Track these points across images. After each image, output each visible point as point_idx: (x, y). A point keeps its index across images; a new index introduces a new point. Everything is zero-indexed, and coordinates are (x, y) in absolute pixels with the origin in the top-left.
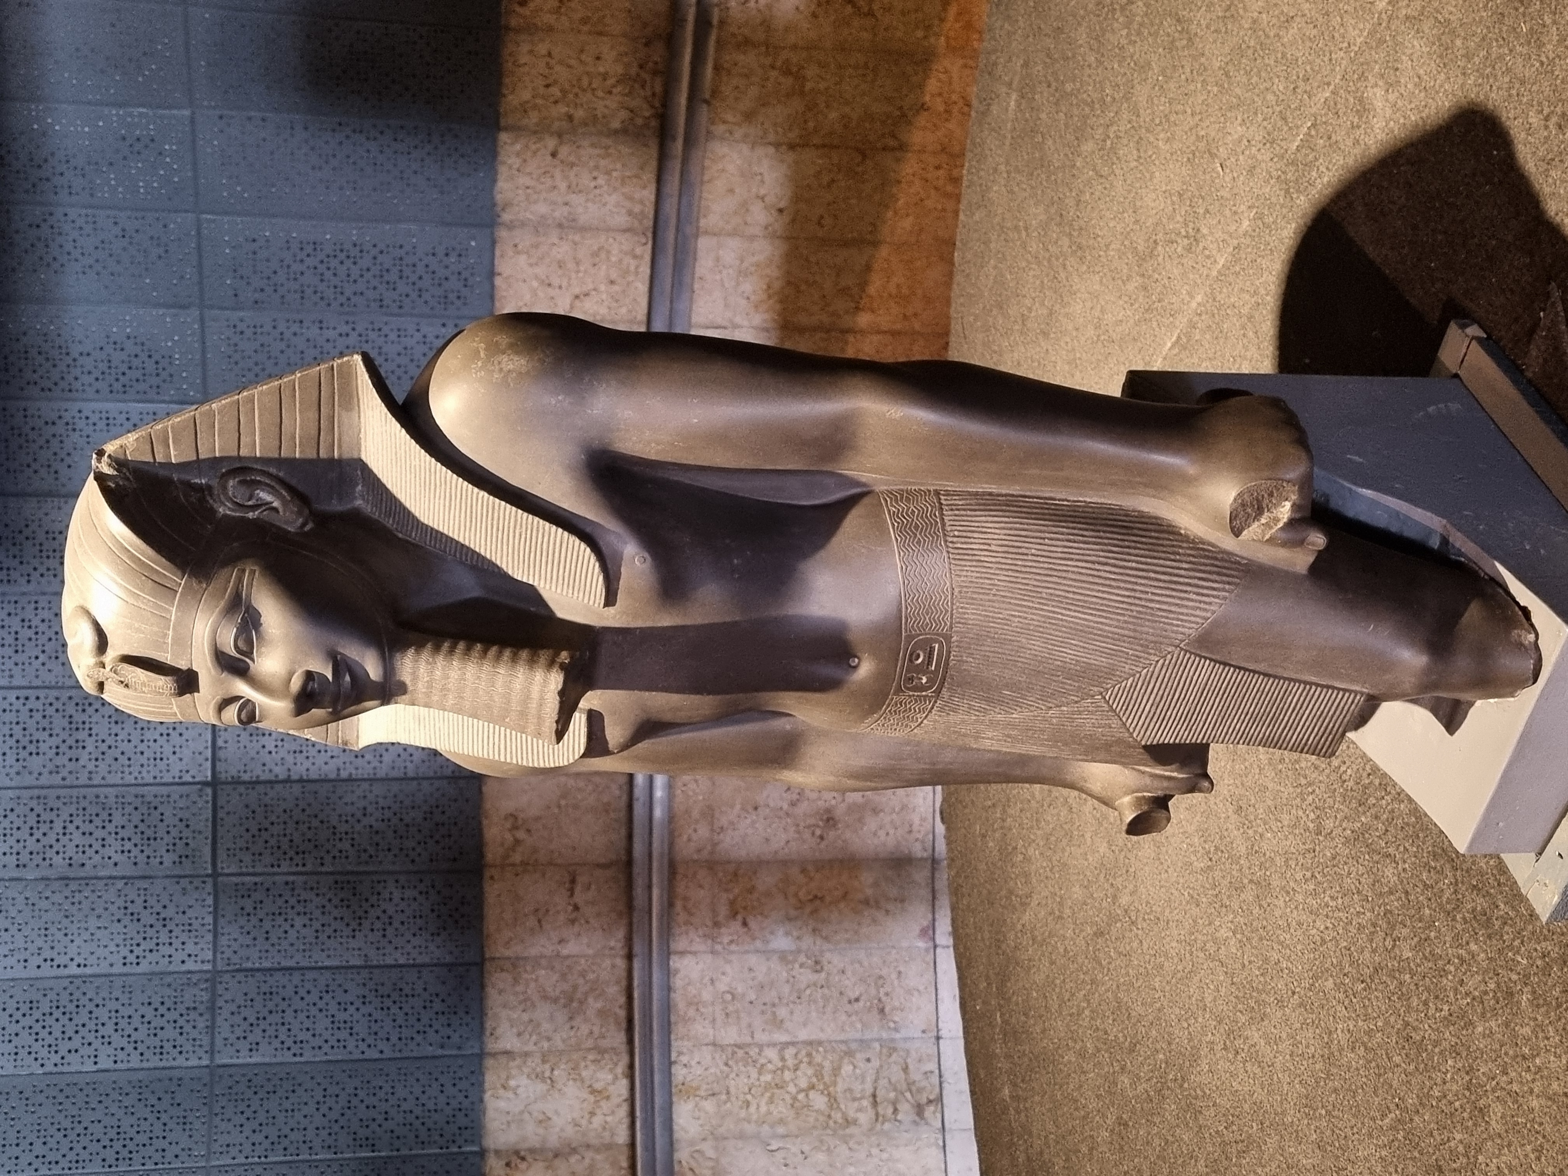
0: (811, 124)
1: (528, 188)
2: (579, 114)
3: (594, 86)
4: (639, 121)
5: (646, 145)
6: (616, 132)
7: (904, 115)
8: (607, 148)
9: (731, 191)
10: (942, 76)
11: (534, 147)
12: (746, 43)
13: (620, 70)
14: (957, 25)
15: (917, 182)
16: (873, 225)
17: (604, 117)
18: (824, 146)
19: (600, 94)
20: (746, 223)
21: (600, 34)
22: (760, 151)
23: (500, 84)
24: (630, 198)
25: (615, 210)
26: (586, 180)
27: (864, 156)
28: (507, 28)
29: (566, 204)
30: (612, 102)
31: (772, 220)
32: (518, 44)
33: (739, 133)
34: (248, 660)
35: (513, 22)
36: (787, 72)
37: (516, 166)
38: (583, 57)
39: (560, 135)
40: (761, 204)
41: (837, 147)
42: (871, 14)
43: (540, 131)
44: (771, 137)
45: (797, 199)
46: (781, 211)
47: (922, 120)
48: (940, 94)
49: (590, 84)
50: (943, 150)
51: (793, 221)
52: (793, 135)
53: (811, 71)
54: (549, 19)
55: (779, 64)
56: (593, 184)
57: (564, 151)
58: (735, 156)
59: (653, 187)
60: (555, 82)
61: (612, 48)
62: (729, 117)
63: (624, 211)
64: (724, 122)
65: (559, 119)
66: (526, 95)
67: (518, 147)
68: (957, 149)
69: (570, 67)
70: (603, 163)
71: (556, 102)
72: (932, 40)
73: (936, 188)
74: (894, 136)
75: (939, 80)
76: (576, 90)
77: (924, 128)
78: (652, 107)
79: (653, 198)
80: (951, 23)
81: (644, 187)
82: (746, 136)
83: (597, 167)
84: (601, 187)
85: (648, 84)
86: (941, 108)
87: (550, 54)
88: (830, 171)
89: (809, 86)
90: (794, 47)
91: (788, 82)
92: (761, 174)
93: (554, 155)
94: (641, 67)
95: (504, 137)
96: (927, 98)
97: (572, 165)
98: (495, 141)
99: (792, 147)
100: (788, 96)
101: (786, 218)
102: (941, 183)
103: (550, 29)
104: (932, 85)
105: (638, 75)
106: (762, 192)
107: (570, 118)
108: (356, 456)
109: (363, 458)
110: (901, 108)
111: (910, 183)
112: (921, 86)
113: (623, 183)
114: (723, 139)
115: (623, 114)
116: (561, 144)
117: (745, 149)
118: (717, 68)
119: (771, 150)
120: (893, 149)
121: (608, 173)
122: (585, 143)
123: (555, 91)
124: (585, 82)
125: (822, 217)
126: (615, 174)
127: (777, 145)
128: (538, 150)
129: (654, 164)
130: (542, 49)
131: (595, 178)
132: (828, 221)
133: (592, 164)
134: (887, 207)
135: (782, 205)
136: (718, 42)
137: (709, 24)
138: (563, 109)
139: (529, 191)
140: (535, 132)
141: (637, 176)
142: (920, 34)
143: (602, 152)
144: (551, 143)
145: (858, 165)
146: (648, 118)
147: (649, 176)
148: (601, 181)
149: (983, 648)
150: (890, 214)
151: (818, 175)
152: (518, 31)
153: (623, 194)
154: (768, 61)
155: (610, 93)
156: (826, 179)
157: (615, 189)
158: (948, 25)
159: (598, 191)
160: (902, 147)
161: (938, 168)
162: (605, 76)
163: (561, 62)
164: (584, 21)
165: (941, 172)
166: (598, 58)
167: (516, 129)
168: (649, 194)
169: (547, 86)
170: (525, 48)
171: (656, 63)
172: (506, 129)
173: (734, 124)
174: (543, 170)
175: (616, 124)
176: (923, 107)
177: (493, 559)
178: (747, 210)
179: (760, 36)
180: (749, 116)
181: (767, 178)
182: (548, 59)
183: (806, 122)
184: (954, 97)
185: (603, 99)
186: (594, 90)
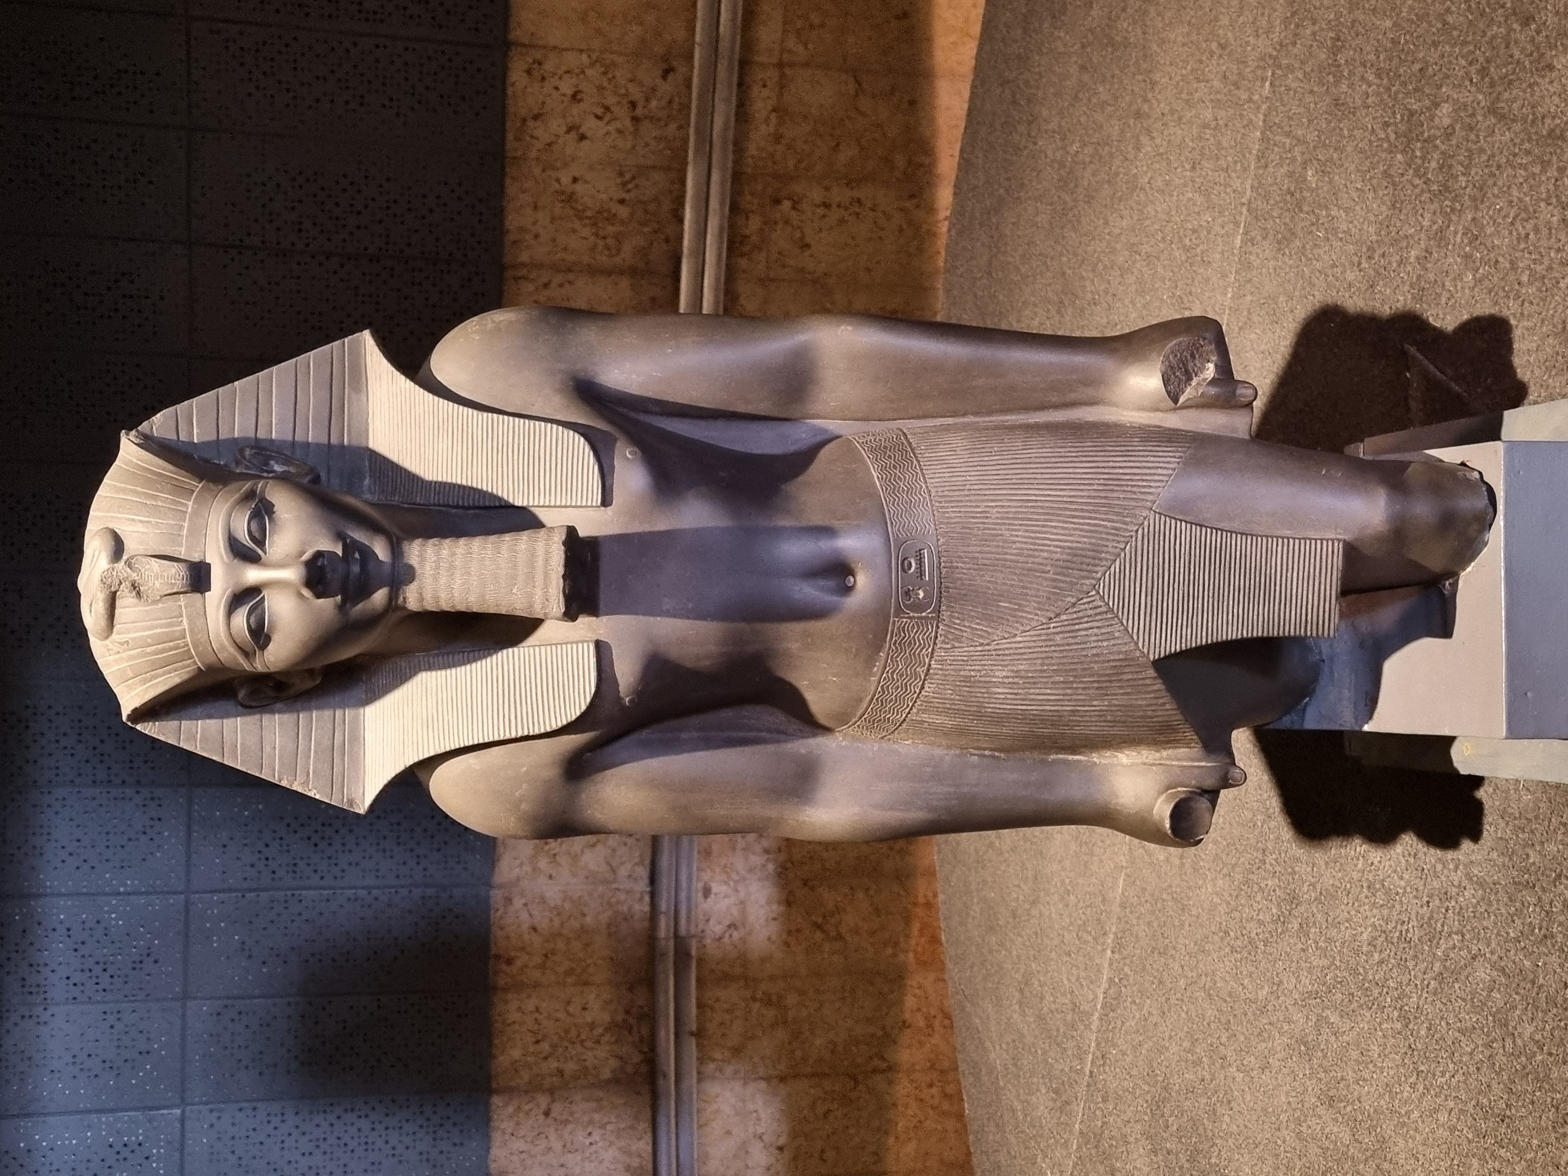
0: (798, 1054)
1: (522, 1152)
2: (570, 1067)
3: (583, 1037)
4: (630, 1069)
5: (638, 1093)
6: (608, 1082)
7: (887, 1035)
8: (599, 1100)
9: (729, 1133)
10: (917, 991)
11: (527, 1107)
12: (726, 978)
13: (606, 1017)
14: (923, 940)
15: (913, 1104)
16: (875, 1154)
17: (595, 1068)
18: (814, 1075)
19: (589, 1044)
20: (747, 1166)
21: (586, 984)
22: (752, 1087)
23: (490, 1044)
24: (629, 1154)
25: (612, 1167)
26: (580, 1137)
27: (857, 1082)
28: (495, 988)
29: (562, 1166)
30: (602, 1052)
31: (772, 1160)
32: (506, 1002)
33: (729, 1070)
34: (260, 552)
35: (501, 981)
36: (768, 1001)
37: (509, 1130)
38: (571, 1009)
39: (551, 1092)
40: (761, 1145)
41: (826, 1075)
42: (840, 937)
43: (533, 1088)
44: (762, 1071)
45: (794, 1134)
46: (781, 1149)
47: (906, 1037)
48: (919, 1010)
49: (579, 1036)
50: (932, 1067)
51: (795, 1158)
52: (782, 1067)
53: (791, 1000)
54: (536, 974)
55: (759, 995)
56: (588, 1142)
57: (557, 1109)
58: (728, 1094)
59: (648, 1137)
60: (545, 1036)
61: (598, 996)
62: (718, 1055)
63: (621, 1167)
64: (714, 1060)
65: (552, 1076)
66: (516, 1054)
67: (510, 1109)
68: (946, 1064)
69: (557, 1020)
70: (596, 1117)
71: (546, 1058)
72: (902, 957)
73: (933, 1108)
74: (883, 1058)
75: (915, 996)
76: (566, 1044)
77: (910, 1047)
78: (640, 1052)
79: (649, 1148)
80: (916, 940)
81: (639, 1139)
82: (736, 1072)
83: (591, 1122)
84: (596, 1143)
85: (635, 1027)
86: (922, 1023)
87: (537, 1010)
88: (825, 1100)
89: (791, 1014)
90: (772, 978)
91: (770, 1014)
92: (756, 1111)
93: (547, 1114)
94: (627, 1012)
95: (496, 1100)
96: (907, 1016)
97: (566, 1122)
98: (487, 1105)
99: (782, 1079)
100: (773, 1026)
101: (787, 1155)
102: (936, 1102)
103: (537, 985)
104: (910, 1002)
105: (624, 1021)
106: (760, 1130)
107: (561, 1072)
108: (363, 444)
109: (371, 445)
110: (884, 1028)
111: (907, 1106)
112: (900, 1002)
113: (618, 1137)
114: (714, 1078)
115: (613, 1063)
116: (553, 1101)
117: (737, 1086)
118: (700, 1006)
119: (763, 1085)
120: (883, 1071)
121: (603, 1127)
122: (578, 1097)
123: (545, 1046)
124: (573, 1033)
125: (823, 1151)
126: (609, 1127)
127: (768, 1079)
128: (531, 1110)
129: (648, 1112)
130: (530, 1005)
131: (590, 1134)
132: (830, 1155)
133: (586, 1119)
134: (886, 1133)
135: (782, 1141)
136: (699, 980)
137: (688, 955)
138: (553, 1064)
139: (523, 1156)
140: (526, 1092)
141: (632, 1128)
142: (889, 951)
143: (593, 1105)
144: (543, 1101)
145: (851, 1091)
146: (637, 1064)
147: (644, 1126)
148: (596, 1137)
149: (971, 549)
150: (891, 1140)
151: (813, 1106)
152: (506, 990)
153: (619, 1149)
154: (748, 994)
155: (598, 1042)
156: (821, 1109)
157: (611, 1144)
158: (913, 942)
159: (594, 1147)
160: (892, 1068)
161: (931, 1086)
162: (592, 1026)
163: (549, 1017)
164: (570, 972)
165: (934, 1091)
166: (584, 1009)
167: (510, 1091)
168: (644, 1146)
169: (537, 1042)
170: (513, 1006)
171: (641, 1007)
172: (498, 1092)
173: (723, 1061)
174: (537, 1132)
175: (606, 1074)
176: (905, 1025)
177: (495, 492)
178: (747, 1152)
179: (738, 970)
180: (737, 1051)
181: (763, 1115)
182: (536, 1015)
183: (793, 1052)
184: (933, 1012)
185: (592, 1049)
186: (582, 1042)
